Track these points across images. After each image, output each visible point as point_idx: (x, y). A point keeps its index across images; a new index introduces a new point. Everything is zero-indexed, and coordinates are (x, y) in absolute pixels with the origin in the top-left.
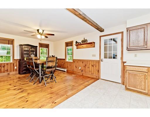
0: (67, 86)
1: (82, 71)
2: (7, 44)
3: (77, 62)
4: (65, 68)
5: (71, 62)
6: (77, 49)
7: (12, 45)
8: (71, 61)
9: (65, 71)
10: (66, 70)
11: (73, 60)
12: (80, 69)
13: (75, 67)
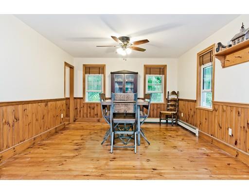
0: (144, 169)
1: (236, 143)
2: (97, 73)
3: (224, 111)
4: (195, 125)
5: (208, 111)
6: (224, 67)
7: (103, 75)
8: (209, 107)
9: (194, 134)
10: (196, 131)
11: (214, 104)
12: (230, 134)
13: (217, 126)
